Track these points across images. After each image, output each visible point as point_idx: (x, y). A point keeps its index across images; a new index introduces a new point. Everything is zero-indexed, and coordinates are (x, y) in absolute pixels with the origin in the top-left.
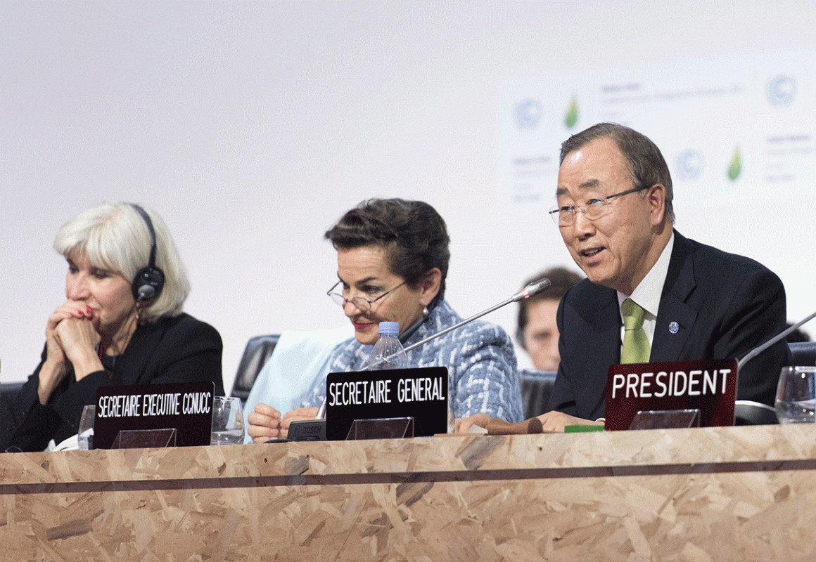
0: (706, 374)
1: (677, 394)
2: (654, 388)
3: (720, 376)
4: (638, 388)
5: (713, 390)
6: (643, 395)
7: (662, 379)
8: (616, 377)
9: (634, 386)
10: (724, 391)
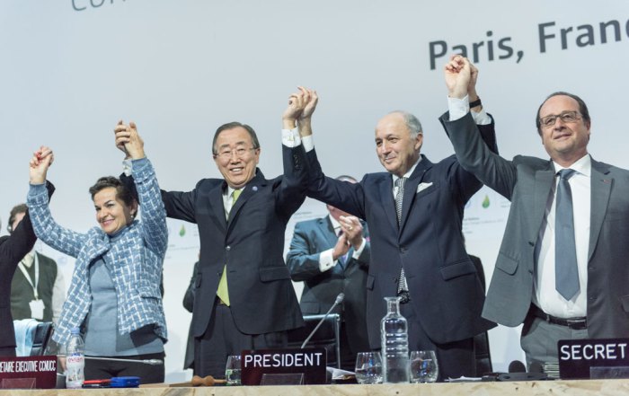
0: (306, 356)
1: (287, 365)
2: (272, 362)
3: (315, 357)
4: (262, 362)
5: (312, 363)
6: (265, 366)
7: (276, 358)
8: (246, 356)
9: (258, 361)
10: (318, 364)
